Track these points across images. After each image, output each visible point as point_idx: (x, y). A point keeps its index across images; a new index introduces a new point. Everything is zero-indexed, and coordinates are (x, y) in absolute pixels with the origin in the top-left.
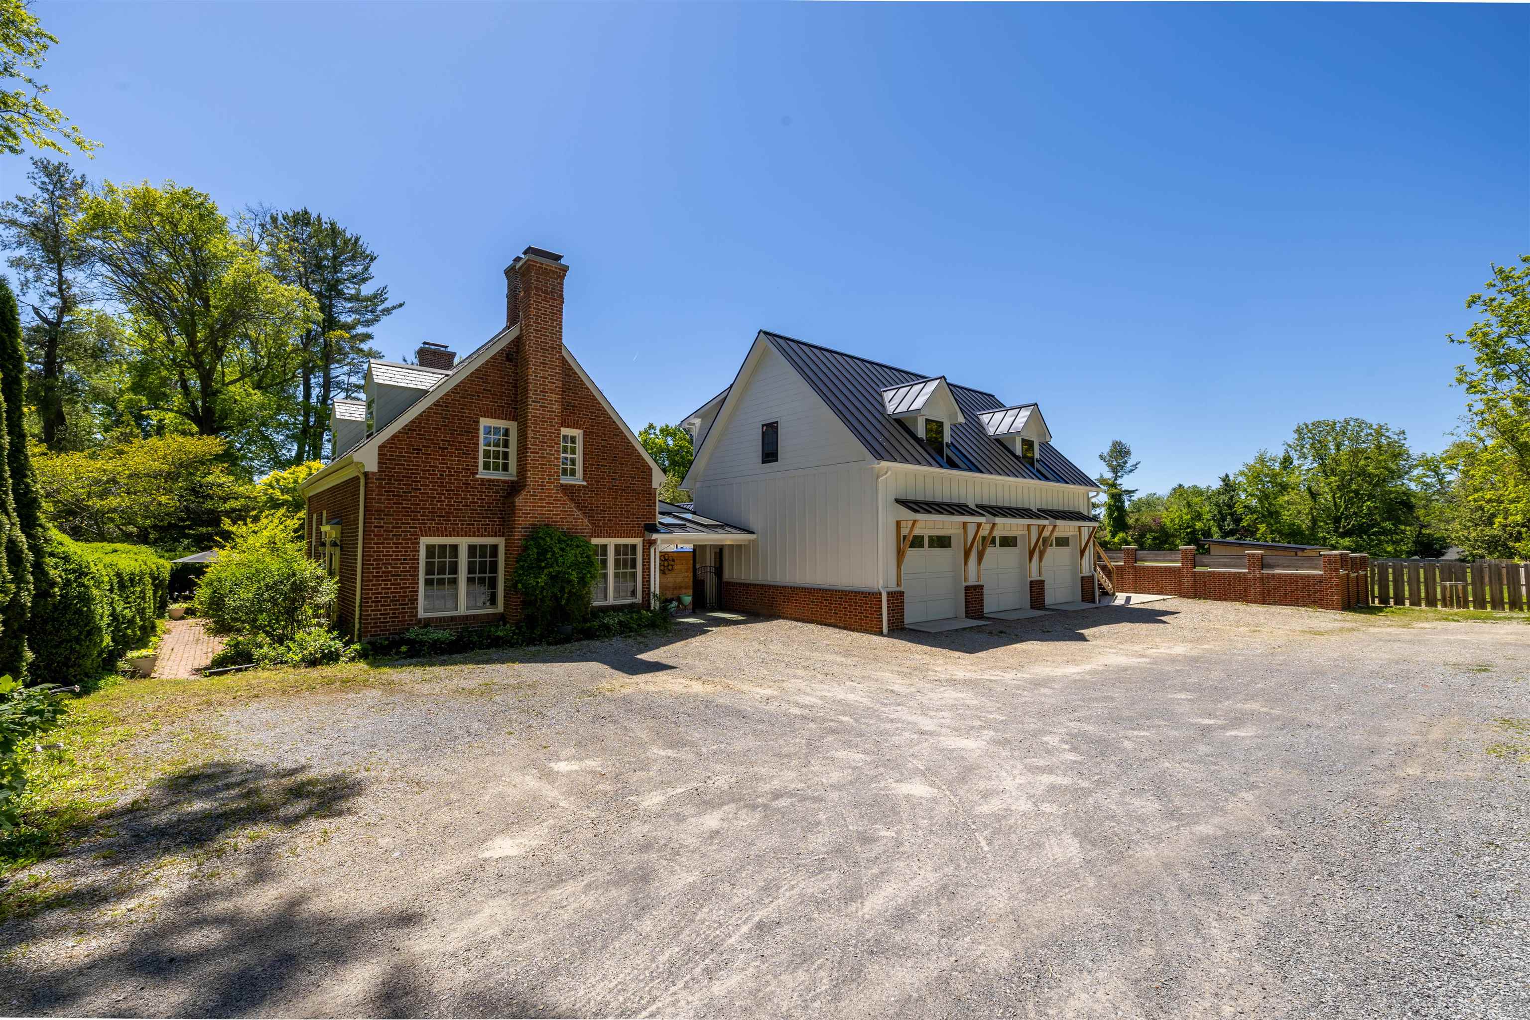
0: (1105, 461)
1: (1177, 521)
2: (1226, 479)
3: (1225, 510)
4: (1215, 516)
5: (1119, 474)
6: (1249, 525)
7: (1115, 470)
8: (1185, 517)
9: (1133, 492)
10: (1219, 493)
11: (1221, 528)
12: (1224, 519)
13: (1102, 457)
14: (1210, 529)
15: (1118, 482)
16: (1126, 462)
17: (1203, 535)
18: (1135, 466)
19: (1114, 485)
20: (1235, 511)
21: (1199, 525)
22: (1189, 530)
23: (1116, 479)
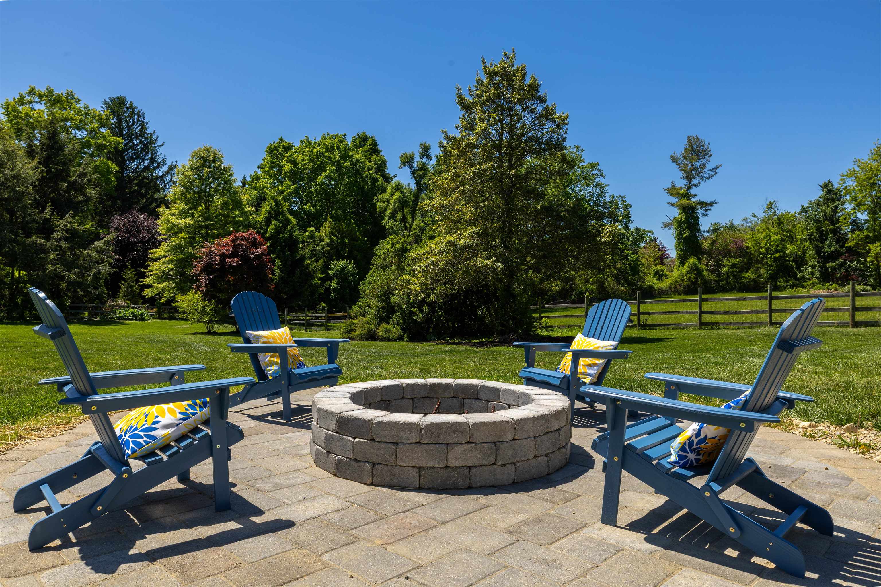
0: (678, 164)
1: (763, 242)
2: (827, 187)
3: (826, 226)
4: (812, 234)
5: (695, 182)
6: (857, 245)
7: (689, 177)
8: (774, 238)
9: (711, 204)
10: (818, 204)
11: (819, 251)
12: (823, 237)
13: (674, 159)
14: (804, 253)
15: (693, 191)
16: (703, 166)
17: (795, 261)
18: (714, 170)
19: (686, 196)
20: (840, 228)
21: (790, 248)
22: (778, 255)
23: (689, 188)
